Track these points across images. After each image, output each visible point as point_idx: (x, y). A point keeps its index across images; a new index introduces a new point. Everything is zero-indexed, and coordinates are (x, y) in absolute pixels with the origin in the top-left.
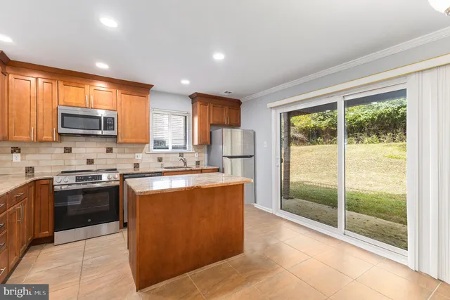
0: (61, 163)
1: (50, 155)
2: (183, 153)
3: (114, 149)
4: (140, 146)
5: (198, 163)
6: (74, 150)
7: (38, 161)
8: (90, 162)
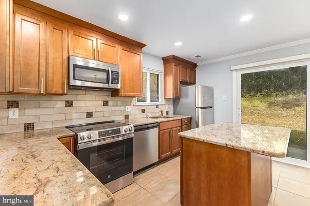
0: (62, 117)
1: (52, 109)
2: (158, 105)
3: (109, 102)
4: (129, 99)
5: (167, 113)
6: (74, 103)
7: (38, 116)
8: (90, 115)
